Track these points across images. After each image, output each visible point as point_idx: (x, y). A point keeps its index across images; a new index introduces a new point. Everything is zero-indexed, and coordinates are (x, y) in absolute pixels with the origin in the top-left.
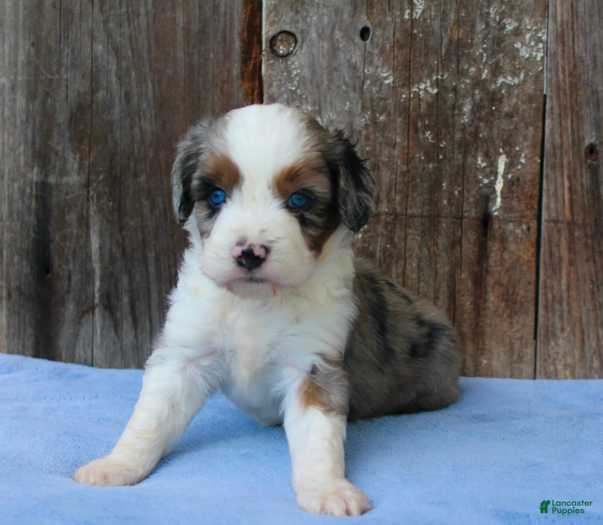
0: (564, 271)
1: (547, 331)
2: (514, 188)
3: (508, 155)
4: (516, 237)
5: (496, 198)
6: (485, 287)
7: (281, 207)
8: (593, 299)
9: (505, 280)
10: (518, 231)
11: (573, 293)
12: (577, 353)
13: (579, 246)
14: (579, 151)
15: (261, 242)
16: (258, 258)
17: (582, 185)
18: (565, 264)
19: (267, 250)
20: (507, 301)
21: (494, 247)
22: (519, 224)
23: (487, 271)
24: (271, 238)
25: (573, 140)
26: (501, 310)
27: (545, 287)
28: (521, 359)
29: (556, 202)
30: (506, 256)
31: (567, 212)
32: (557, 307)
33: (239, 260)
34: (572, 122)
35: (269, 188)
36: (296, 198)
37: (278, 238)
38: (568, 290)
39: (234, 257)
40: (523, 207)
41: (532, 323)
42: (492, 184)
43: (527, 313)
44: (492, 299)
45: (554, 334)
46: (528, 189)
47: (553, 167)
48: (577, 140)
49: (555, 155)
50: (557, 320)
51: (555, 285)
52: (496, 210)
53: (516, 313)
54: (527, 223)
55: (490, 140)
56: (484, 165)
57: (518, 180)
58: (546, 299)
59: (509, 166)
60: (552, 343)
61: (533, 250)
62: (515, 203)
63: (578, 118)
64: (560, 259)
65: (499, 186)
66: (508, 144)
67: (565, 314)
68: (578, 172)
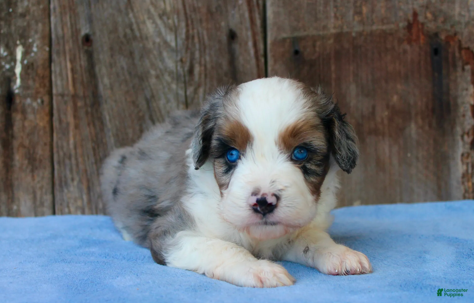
0: (71, 134)
1: (61, 181)
2: (30, 71)
3: (24, 45)
4: (33, 109)
5: (16, 79)
6: (12, 149)
7: (287, 159)
8: (95, 155)
9: (27, 142)
10: (35, 104)
11: (79, 151)
12: (85, 197)
13: (82, 113)
14: (77, 39)
15: (273, 191)
16: (271, 205)
17: (81, 66)
18: (72, 127)
19: (278, 198)
20: (29, 159)
21: (17, 117)
22: (35, 98)
23: (13, 137)
24: (280, 187)
25: (72, 32)
26: (24, 167)
27: (58, 147)
28: (42, 204)
29: (62, 80)
30: (26, 124)
31: (71, 88)
32: (67, 161)
33: (255, 207)
34: (70, 17)
35: (276, 144)
36: (298, 152)
37: (286, 187)
38: (75, 148)
39: (250, 205)
40: (37, 85)
41: (50, 176)
42: (12, 69)
43: (45, 168)
44: (18, 158)
45: (66, 183)
46: (40, 71)
47: (58, 53)
48: (75, 32)
49: (58, 43)
50: (68, 173)
51: (65, 144)
52: (17, 88)
53: (36, 168)
54: (41, 98)
55: (9, 35)
56: (5, 54)
57: (32, 64)
58: (59, 156)
59: (25, 54)
60: (66, 191)
61: (47, 118)
62: (31, 82)
63: (75, 15)
64: (68, 124)
65: (18, 70)
66: (24, 37)
67: (74, 167)
68: (77, 56)
